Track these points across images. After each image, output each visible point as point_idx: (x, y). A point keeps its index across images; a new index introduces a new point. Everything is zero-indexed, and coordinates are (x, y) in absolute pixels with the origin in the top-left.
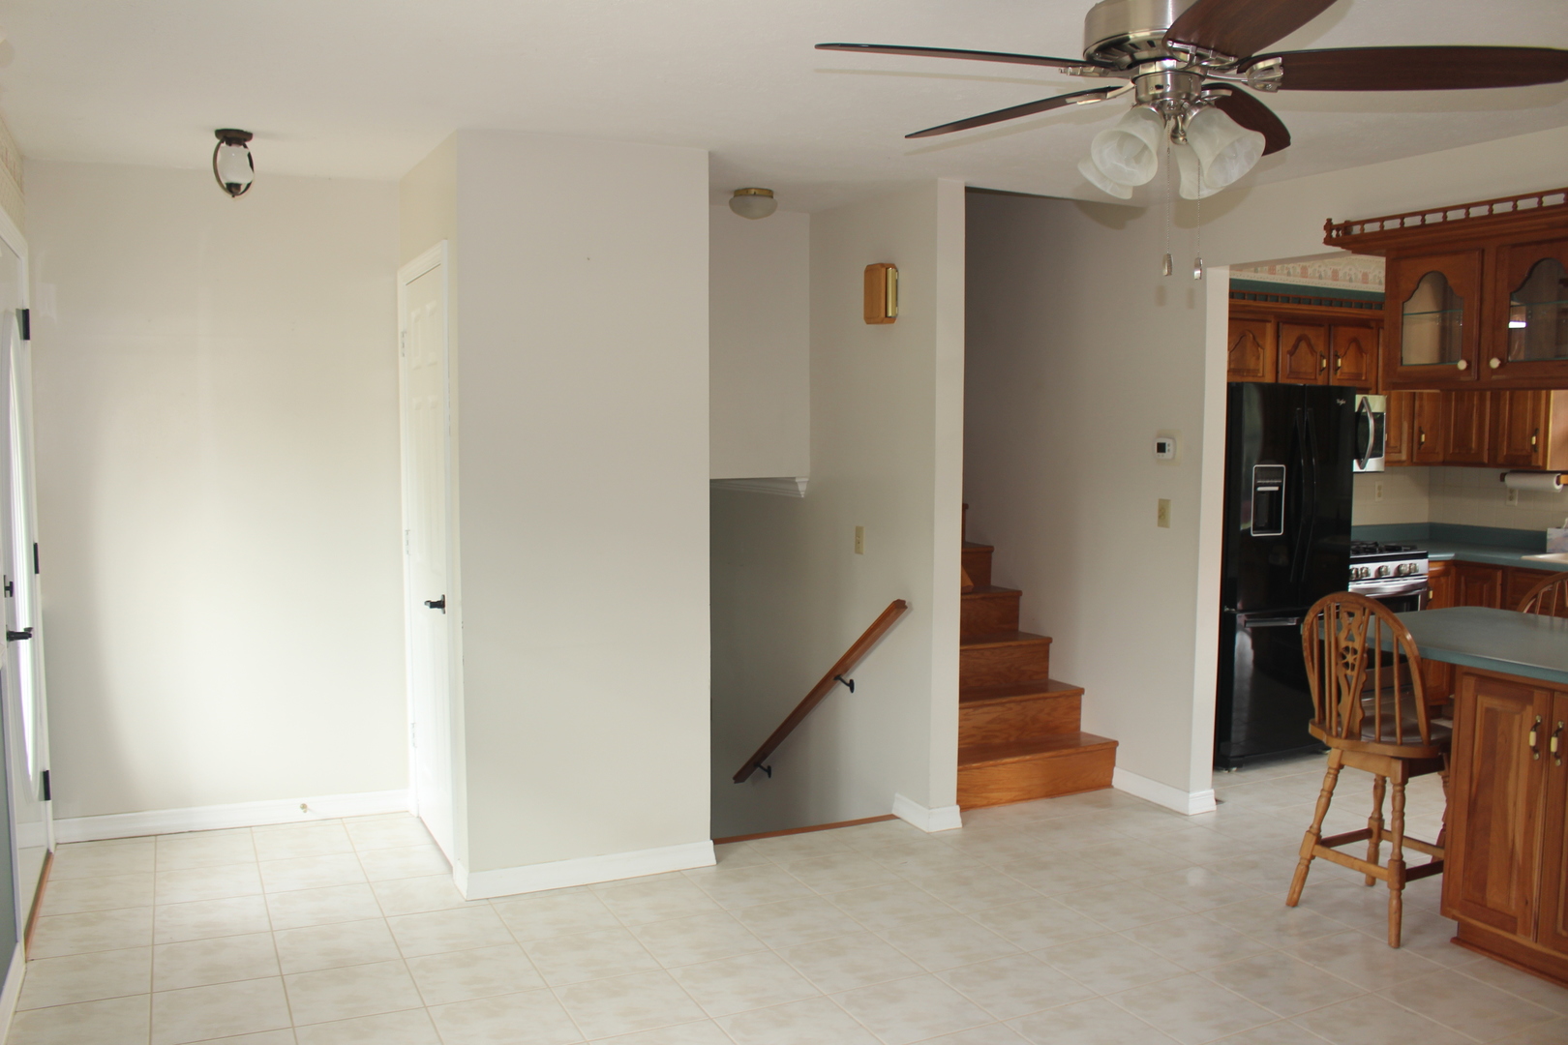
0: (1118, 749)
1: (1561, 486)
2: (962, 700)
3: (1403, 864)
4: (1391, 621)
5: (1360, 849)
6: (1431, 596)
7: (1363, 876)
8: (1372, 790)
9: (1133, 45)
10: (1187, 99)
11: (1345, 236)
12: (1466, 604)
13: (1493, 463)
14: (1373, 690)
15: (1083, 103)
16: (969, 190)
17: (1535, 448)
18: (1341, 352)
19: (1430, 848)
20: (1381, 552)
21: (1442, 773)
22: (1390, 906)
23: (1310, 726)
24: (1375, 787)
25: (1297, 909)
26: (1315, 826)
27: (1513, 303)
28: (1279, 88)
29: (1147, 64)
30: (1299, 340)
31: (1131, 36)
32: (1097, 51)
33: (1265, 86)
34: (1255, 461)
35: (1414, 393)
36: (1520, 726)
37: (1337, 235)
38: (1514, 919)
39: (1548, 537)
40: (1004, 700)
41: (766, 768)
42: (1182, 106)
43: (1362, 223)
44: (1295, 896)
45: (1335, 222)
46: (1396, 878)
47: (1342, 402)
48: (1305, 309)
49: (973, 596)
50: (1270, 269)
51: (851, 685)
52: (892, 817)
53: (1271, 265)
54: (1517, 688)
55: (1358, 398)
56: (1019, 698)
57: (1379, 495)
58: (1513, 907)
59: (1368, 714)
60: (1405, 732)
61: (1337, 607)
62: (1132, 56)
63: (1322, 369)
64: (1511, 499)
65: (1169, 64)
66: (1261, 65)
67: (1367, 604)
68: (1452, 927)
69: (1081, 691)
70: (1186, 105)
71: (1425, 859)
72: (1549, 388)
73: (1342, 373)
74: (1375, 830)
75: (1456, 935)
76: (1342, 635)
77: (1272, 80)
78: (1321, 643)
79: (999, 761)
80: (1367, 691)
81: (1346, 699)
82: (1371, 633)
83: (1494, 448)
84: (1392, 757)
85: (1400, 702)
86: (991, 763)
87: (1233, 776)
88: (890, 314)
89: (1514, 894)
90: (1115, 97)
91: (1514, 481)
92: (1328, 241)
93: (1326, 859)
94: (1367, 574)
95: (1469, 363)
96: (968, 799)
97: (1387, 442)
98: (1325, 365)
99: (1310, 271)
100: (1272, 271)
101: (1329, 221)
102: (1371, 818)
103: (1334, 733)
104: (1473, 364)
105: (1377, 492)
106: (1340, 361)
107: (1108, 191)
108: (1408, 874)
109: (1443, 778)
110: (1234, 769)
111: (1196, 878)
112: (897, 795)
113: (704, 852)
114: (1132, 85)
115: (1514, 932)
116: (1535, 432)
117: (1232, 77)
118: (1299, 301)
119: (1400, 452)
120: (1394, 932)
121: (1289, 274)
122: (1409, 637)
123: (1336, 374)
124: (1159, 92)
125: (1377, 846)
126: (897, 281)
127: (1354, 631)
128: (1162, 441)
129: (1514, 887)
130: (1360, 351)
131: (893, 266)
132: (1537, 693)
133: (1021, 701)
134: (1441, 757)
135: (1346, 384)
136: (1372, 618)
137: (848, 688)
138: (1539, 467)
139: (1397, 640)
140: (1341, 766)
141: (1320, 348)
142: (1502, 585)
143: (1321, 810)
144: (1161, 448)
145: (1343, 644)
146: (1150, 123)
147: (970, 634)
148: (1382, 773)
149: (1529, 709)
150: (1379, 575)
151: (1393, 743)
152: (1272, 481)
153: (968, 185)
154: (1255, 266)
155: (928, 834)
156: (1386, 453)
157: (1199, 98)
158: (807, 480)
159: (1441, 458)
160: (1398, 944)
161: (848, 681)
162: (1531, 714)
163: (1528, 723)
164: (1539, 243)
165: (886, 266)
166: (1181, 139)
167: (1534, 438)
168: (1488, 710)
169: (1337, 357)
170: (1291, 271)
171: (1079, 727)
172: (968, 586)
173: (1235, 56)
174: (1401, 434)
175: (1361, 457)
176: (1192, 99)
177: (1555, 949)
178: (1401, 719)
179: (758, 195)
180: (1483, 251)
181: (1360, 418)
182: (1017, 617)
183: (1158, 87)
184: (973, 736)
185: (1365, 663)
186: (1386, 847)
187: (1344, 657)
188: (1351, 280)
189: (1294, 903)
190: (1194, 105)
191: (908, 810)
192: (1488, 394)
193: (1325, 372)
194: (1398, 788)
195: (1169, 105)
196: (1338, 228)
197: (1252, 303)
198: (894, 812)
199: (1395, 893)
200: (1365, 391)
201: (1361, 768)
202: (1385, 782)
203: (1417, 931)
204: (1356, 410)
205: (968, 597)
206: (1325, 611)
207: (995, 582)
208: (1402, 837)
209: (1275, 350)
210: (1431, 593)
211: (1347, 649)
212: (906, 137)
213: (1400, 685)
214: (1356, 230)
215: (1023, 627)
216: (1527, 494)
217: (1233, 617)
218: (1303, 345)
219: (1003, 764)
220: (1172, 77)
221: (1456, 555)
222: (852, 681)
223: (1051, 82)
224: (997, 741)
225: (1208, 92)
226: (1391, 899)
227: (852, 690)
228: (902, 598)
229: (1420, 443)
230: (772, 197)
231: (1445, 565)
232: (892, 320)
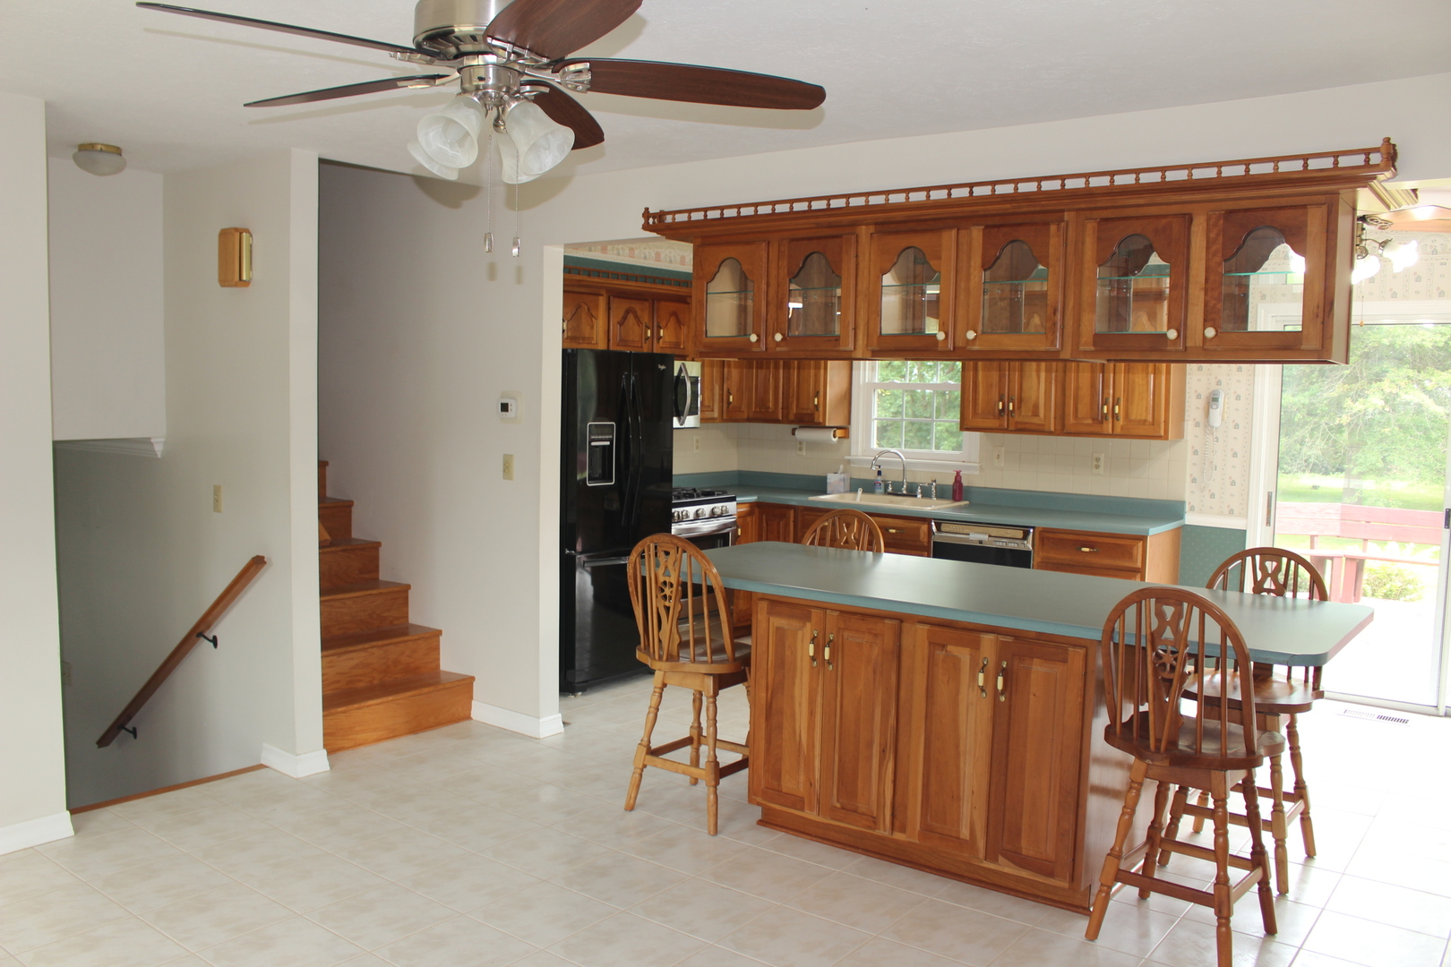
0: (475, 684)
1: (837, 438)
2: (323, 648)
3: (717, 764)
4: (699, 557)
5: (684, 754)
6: (739, 534)
7: (688, 778)
8: (692, 704)
9: (457, 38)
10: (507, 92)
11: (658, 223)
12: (767, 540)
13: (786, 420)
14: (688, 618)
15: (414, 87)
16: (322, 161)
17: (817, 407)
18: (662, 324)
19: (739, 748)
20: (698, 496)
21: (746, 683)
22: (708, 801)
23: (637, 652)
24: (694, 700)
25: (633, 812)
26: (646, 739)
27: (793, 287)
28: (588, 90)
29: (471, 57)
30: (628, 312)
31: (456, 30)
32: (425, 39)
33: (577, 87)
34: (591, 419)
35: (724, 361)
36: (802, 641)
37: (654, 223)
38: (802, 800)
39: (828, 481)
40: (367, 645)
41: (131, 729)
42: (502, 98)
43: (674, 213)
44: (632, 802)
45: (651, 211)
46: (712, 776)
47: (662, 367)
48: (632, 285)
49: (333, 549)
50: (602, 249)
51: (215, 641)
52: (261, 766)
53: (604, 246)
54: (798, 609)
55: (677, 364)
56: (380, 643)
57: (697, 448)
58: (801, 790)
59: (684, 639)
60: (714, 652)
61: (656, 547)
62: (458, 48)
63: (647, 338)
64: (800, 449)
65: (491, 59)
66: (572, 68)
67: (680, 544)
68: (757, 813)
69: (439, 633)
70: (506, 97)
71: (736, 757)
72: (826, 359)
73: (664, 342)
74: (695, 738)
75: (760, 818)
76: (661, 571)
77: (582, 82)
78: (644, 578)
79: (363, 704)
80: (682, 619)
81: (666, 626)
82: (685, 568)
83: (786, 408)
84: (705, 674)
85: (710, 627)
86: (356, 706)
87: (579, 700)
88: (244, 278)
89: (802, 778)
90: (443, 84)
91: (803, 434)
92: (646, 227)
93: (656, 766)
94: (687, 516)
95: (758, 336)
96: (334, 743)
97: (702, 403)
98: (649, 334)
99: (637, 252)
100: (604, 250)
101: (647, 209)
102: (692, 727)
103: (657, 657)
104: (763, 337)
105: (695, 444)
106: (662, 331)
107: (435, 171)
108: (723, 772)
109: (747, 687)
110: (580, 693)
111: (548, 794)
112: (264, 745)
113: (61, 824)
114: (458, 75)
115: (802, 809)
116: (817, 394)
117: (546, 75)
118: (628, 277)
119: (713, 411)
120: (712, 822)
121: (618, 254)
122: (715, 570)
123: (658, 343)
124: (482, 83)
125: (697, 750)
126: (251, 246)
127: (670, 567)
128: (505, 401)
129: (802, 773)
130: (679, 323)
131: (247, 231)
132: (814, 611)
133: (383, 646)
134: (744, 670)
135: (668, 351)
136: (685, 555)
137: (212, 644)
138: (820, 423)
139: (705, 574)
140: (665, 685)
141: (646, 319)
142: (794, 521)
143: (649, 725)
144: (505, 407)
145: (661, 579)
146: (472, 111)
147: (331, 584)
148: (698, 689)
149: (808, 625)
150: (697, 517)
151: (705, 662)
152: (604, 437)
153: (323, 157)
154: (590, 246)
155: (297, 779)
156: (701, 411)
157: (518, 92)
158: (163, 440)
159: (745, 416)
160: (716, 832)
161: (211, 638)
162: (808, 630)
163: (808, 638)
164: (810, 239)
165: (240, 231)
166: (502, 128)
167: (816, 399)
168: (778, 629)
169: (659, 328)
170: (621, 252)
171: (438, 666)
172: (326, 540)
173: (548, 58)
174: (713, 395)
175: (680, 414)
176: (512, 92)
177: (832, 819)
178: (711, 640)
179: (106, 152)
180: (769, 243)
181: (680, 381)
182: (377, 567)
183: (481, 79)
184: (338, 681)
185: (680, 594)
186: (704, 749)
187: (663, 591)
188: (671, 262)
189: (630, 808)
190: (513, 97)
191: (274, 757)
192: (782, 362)
193: (649, 341)
194: (711, 700)
195: (491, 97)
196: (654, 216)
197: (586, 278)
198: (263, 762)
199: (712, 789)
200: (683, 358)
201: (681, 685)
202: (702, 695)
203: (730, 819)
204: (676, 374)
205: (326, 550)
206: (646, 551)
207: (356, 534)
208: (716, 740)
209: (606, 320)
210: (739, 530)
211: (665, 583)
212: (245, 105)
213: (709, 612)
214: (669, 219)
215: (383, 576)
216: (813, 445)
217: (573, 558)
218: (631, 317)
219: (368, 706)
220: (493, 70)
221: (759, 498)
222: (215, 638)
223: (383, 65)
224: (361, 685)
225: (528, 88)
226: (708, 795)
227: (216, 645)
228: (261, 554)
229: (729, 403)
230: (121, 155)
231: (751, 506)
232: (247, 283)
